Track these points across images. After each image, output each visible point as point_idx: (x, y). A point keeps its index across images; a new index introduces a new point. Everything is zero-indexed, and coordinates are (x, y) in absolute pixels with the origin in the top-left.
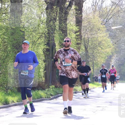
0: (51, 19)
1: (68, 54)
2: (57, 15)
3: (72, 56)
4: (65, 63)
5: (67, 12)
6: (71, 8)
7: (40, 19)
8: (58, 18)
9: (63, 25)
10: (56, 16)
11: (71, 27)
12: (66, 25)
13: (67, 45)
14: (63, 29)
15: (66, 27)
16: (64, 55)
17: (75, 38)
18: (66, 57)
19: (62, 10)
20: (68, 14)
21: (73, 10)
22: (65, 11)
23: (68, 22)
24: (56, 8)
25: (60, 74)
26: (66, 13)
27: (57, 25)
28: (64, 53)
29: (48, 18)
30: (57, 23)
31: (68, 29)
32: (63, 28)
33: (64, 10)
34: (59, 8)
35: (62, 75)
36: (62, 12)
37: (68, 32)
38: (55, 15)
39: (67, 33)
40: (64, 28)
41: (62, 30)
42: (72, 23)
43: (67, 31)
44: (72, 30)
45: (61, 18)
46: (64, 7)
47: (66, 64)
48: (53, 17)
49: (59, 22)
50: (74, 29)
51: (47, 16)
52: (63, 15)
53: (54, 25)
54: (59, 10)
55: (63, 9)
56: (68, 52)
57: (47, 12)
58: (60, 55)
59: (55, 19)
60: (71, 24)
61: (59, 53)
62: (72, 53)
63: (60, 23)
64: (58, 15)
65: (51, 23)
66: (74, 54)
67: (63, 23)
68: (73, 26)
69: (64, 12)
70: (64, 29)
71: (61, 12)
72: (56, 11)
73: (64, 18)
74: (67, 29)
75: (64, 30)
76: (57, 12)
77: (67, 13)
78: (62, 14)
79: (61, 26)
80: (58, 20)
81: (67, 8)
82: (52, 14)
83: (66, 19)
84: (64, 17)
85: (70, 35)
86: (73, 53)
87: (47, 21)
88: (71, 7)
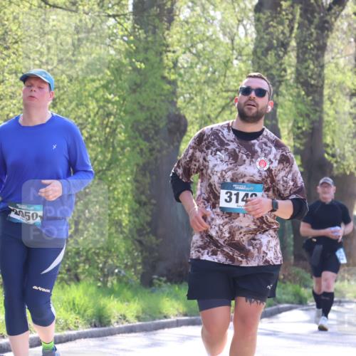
0: (270, 43)
1: (252, 154)
2: (291, 31)
3: (269, 170)
4: (234, 197)
5: (327, 22)
6: (342, 10)
7: (232, 40)
8: (293, 43)
9: (312, 66)
10: (290, 37)
11: (339, 77)
12: (322, 67)
13: (254, 110)
14: (309, 79)
15: (320, 76)
16: (234, 156)
17: (351, 114)
18: (241, 169)
19: (309, 16)
20: (330, 29)
21: (348, 16)
22: (321, 18)
23: (327, 57)
24: (292, 6)
25: (194, 254)
26: (325, 27)
27: (290, 66)
28: (232, 146)
29: (259, 40)
30: (291, 58)
31: (326, 82)
32: (311, 77)
33: (316, 14)
34: (301, 9)
35: (206, 257)
36: (311, 22)
37: (326, 92)
38: (287, 31)
39: (321, 95)
40: (314, 77)
41: (306, 84)
42: (342, 62)
43: (322, 87)
44: (341, 86)
45: (305, 41)
46: (318, 6)
47: (237, 201)
48: (278, 39)
49: (298, 57)
50: (349, 84)
51: (258, 31)
52: (311, 34)
53: (281, 65)
54: (301, 15)
55: (313, 12)
56: (257, 148)
57: (258, 20)
58: (210, 157)
59: (284, 45)
60: (337, 65)
61: (208, 148)
62: (271, 157)
63: (301, 60)
64: (295, 30)
65: (271, 58)
66: (281, 161)
67: (310, 62)
68: (344, 73)
69: (316, 21)
70: (313, 82)
71: (306, 22)
72: (290, 17)
73: (315, 43)
74: (323, 82)
75: (312, 86)
76: (292, 21)
77: (326, 25)
78: (308, 29)
79: (303, 71)
80: (293, 50)
81: (330, 8)
82: (274, 27)
83: (322, 48)
84: (317, 40)
85: (332, 103)
86: (278, 157)
87: (255, 52)
88: (341, 8)
